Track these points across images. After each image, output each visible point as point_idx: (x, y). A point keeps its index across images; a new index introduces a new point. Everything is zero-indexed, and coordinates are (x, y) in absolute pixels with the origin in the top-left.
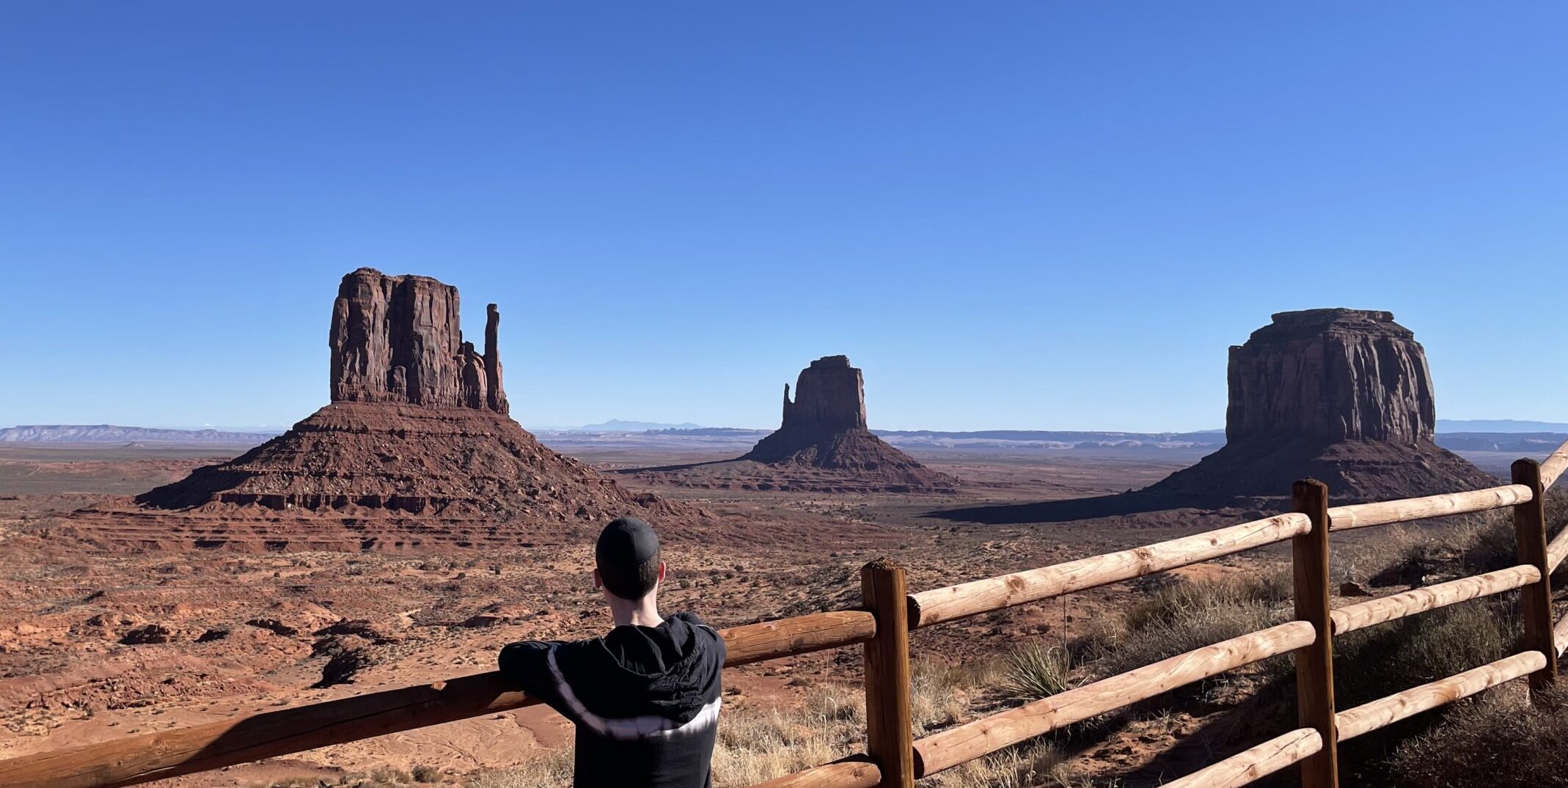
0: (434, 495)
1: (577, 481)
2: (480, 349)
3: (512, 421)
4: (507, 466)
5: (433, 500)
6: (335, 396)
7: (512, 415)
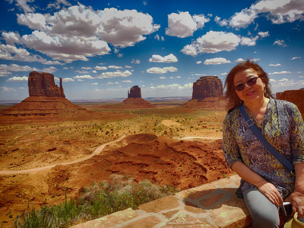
0: (48, 113)
1: (77, 109)
2: (59, 86)
3: (66, 99)
4: (63, 107)
5: (48, 114)
6: (30, 95)
7: (66, 98)
